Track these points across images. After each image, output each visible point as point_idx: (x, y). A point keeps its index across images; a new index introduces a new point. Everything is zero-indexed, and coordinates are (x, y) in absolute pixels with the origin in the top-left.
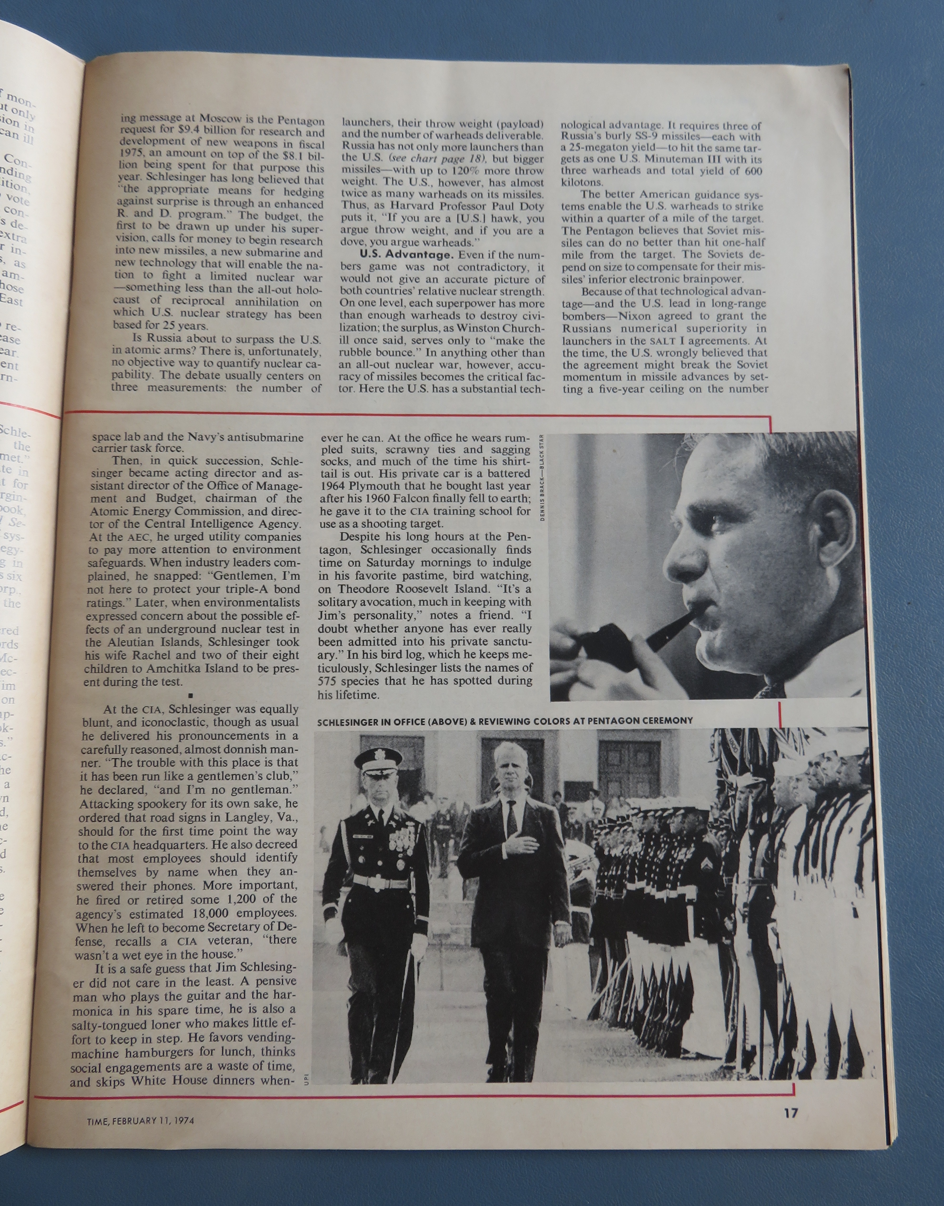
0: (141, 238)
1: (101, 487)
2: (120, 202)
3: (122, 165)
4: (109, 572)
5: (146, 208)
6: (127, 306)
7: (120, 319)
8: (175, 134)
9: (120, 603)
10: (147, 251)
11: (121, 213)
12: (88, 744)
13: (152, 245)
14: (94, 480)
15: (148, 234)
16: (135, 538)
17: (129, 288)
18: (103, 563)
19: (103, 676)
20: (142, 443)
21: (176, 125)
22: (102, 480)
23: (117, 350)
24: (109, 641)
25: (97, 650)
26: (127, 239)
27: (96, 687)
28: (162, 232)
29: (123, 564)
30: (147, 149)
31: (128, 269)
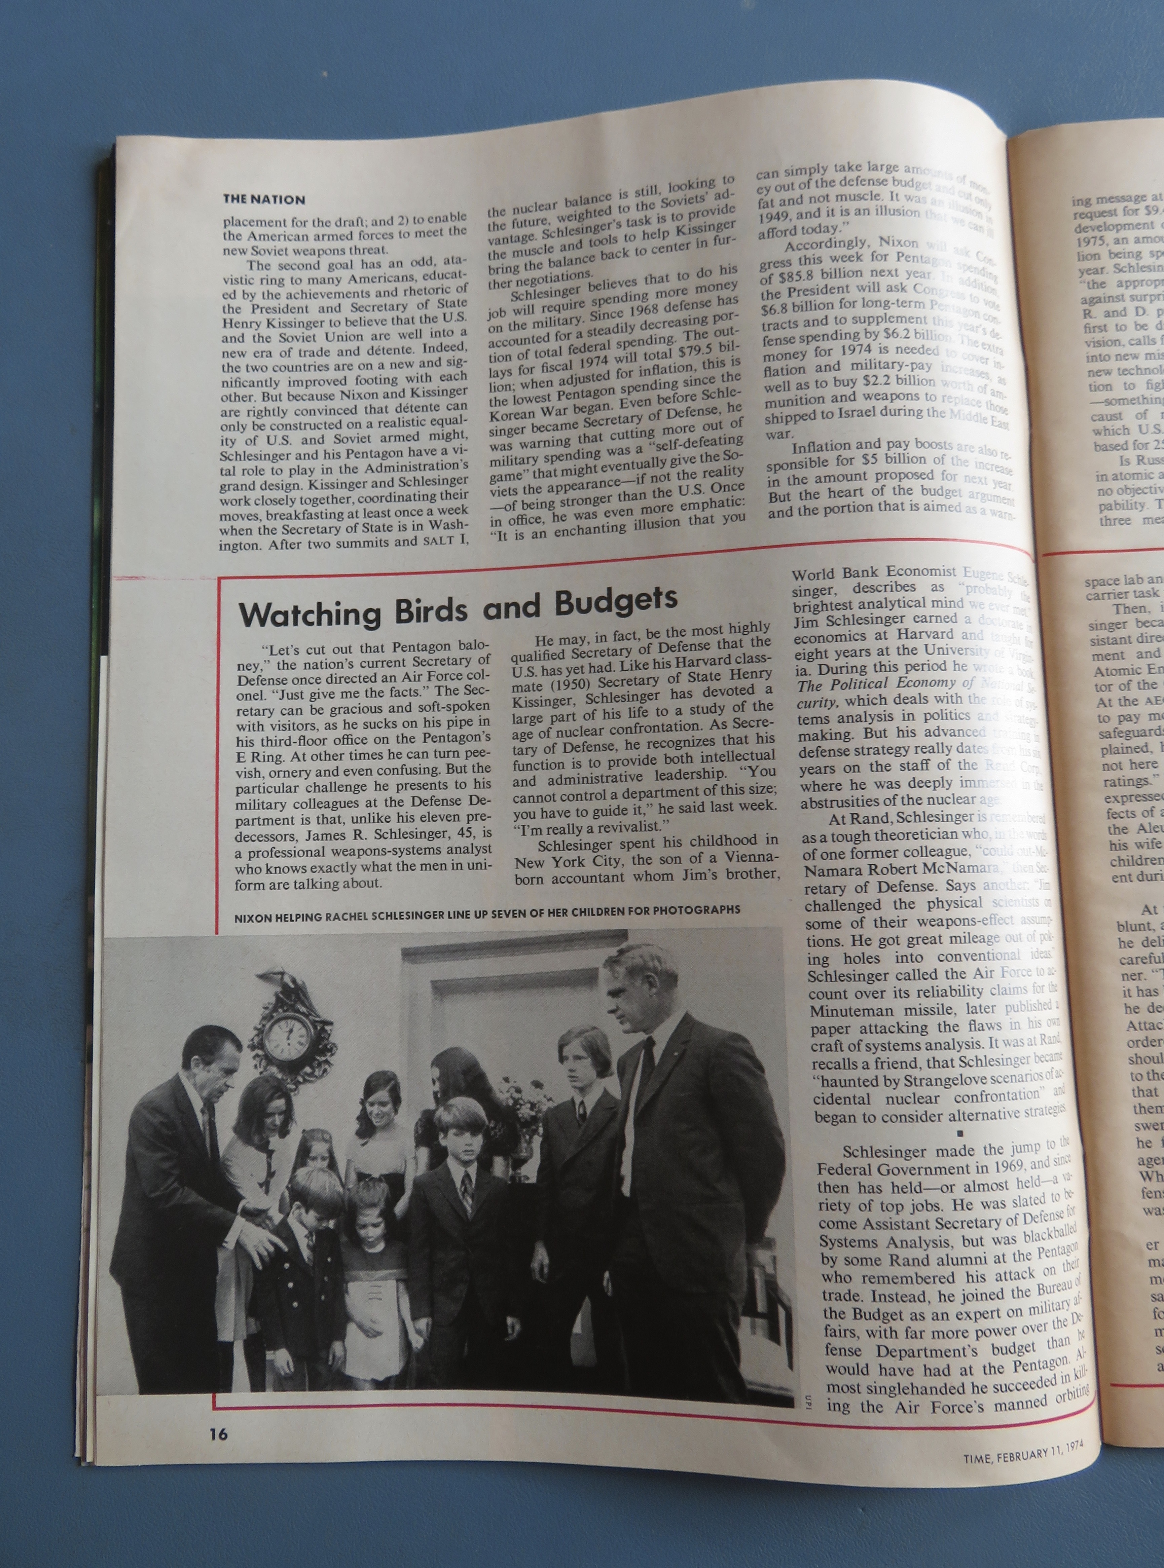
0: (1116, 342)
1: (1103, 642)
2: (1084, 302)
3: (1082, 258)
4: (1127, 743)
5: (1118, 306)
6: (1109, 424)
7: (1102, 440)
8: (1142, 217)
9: (1146, 780)
10: (1125, 357)
11: (1087, 314)
12: (1128, 953)
13: (1129, 350)
14: (1094, 634)
15: (1124, 336)
16: (1153, 700)
17: (1108, 402)
18: (1118, 733)
19: (1136, 870)
20: (1146, 587)
21: (1142, 206)
22: (1104, 634)
23: (1102, 478)
24: (1137, 827)
25: (1123, 838)
26: (1098, 344)
27: (1129, 883)
28: (1140, 334)
29: (1143, 734)
30: (1110, 236)
31: (1104, 380)
